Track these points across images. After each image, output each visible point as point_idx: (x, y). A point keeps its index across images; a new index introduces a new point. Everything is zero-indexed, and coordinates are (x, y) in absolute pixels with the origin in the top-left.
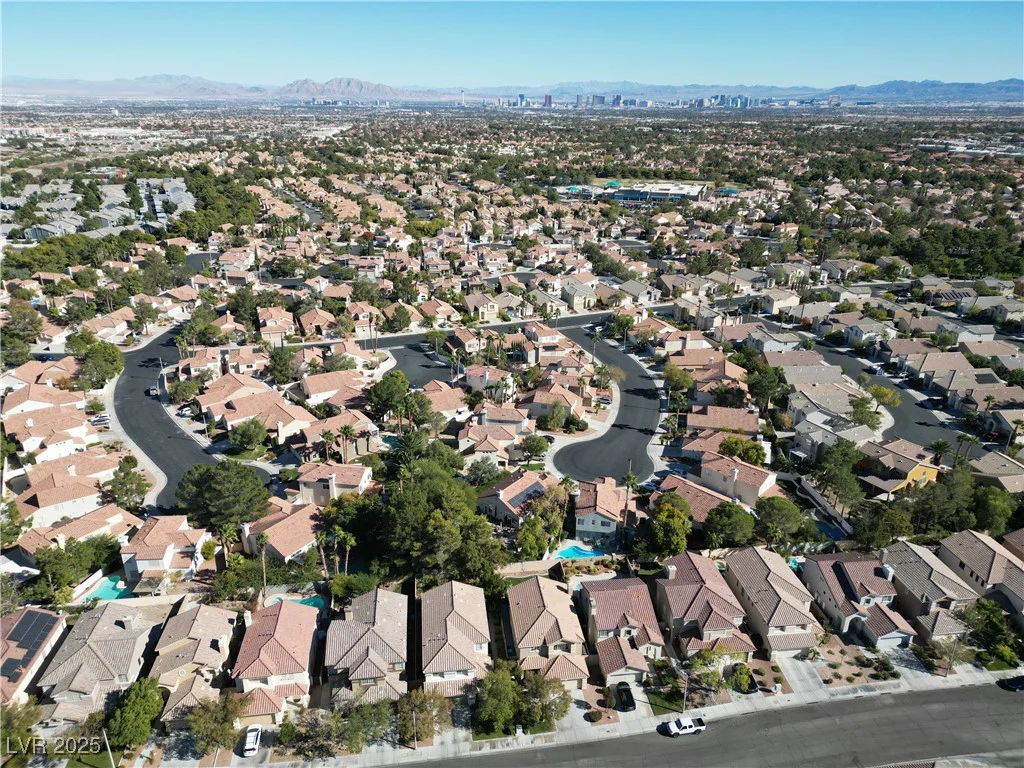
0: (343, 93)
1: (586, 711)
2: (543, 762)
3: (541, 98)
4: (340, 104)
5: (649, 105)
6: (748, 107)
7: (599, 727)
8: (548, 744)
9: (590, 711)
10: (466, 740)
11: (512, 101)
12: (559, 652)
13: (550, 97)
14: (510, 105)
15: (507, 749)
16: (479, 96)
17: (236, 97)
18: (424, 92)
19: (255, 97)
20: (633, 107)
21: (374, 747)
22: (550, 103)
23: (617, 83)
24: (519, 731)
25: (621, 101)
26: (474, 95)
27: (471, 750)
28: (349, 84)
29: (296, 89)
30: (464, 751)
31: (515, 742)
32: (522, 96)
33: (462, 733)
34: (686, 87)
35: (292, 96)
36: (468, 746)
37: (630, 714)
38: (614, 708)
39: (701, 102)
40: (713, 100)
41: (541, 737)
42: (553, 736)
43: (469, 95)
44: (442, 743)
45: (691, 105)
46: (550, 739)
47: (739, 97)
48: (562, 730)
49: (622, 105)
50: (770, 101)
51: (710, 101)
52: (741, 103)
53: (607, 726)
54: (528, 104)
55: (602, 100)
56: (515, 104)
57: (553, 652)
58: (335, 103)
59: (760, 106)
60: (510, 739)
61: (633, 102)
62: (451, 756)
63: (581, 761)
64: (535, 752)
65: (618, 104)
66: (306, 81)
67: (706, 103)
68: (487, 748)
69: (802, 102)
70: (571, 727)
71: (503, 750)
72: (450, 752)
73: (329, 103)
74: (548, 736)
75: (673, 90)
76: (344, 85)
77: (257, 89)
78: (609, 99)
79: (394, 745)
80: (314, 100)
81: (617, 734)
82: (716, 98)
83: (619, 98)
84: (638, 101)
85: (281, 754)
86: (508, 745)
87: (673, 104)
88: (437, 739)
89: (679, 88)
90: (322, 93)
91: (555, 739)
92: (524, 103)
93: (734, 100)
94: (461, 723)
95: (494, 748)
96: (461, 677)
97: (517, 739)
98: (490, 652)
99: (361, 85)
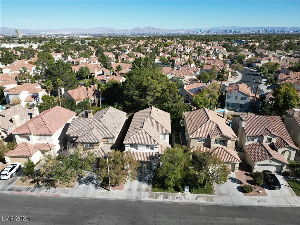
0: (148, 31)
1: (239, 185)
2: (205, 214)
3: (206, 31)
4: (147, 34)
5: (241, 33)
6: (275, 33)
7: (251, 197)
8: (209, 203)
9: (242, 185)
10: (147, 190)
11: (197, 32)
12: (218, 145)
13: (209, 30)
14: (196, 33)
15: (176, 201)
16: (187, 31)
17: (119, 32)
18: (171, 30)
19: (124, 32)
20: (236, 33)
21: (83, 186)
22: (209, 33)
23: (231, 27)
24: (187, 190)
25: (232, 32)
26: (186, 31)
27: (150, 197)
28: (150, 28)
29: (135, 30)
30: (144, 197)
31: (183, 197)
32: (200, 31)
33: (145, 186)
34: (254, 27)
35: (134, 32)
36: (147, 194)
37: (276, 192)
38: (262, 186)
39: (259, 31)
40: (263, 31)
41: (203, 197)
42: (213, 197)
43: (185, 31)
44: (130, 190)
45: (256, 32)
46: (211, 199)
47: (272, 30)
48: (221, 194)
49: (232, 33)
50: (283, 31)
51: (262, 31)
52: (273, 32)
53: (258, 197)
54: (202, 33)
55: (226, 31)
56: (198, 33)
57: (213, 145)
58: (146, 33)
59: (279, 32)
60: (179, 194)
61: (236, 32)
62: (134, 198)
63: (238, 219)
64: (199, 206)
65: (231, 32)
66: (138, 28)
67: (261, 32)
68: (161, 198)
69: (295, 31)
70: (228, 194)
71: (173, 201)
72: (133, 196)
73: (144, 33)
74: (209, 197)
75: (249, 28)
76: (148, 29)
77: (125, 30)
78: (228, 31)
79: (96, 186)
80: (140, 32)
81: (267, 204)
82: (264, 30)
83: (231, 30)
84: (238, 31)
85: (24, 181)
86: (177, 198)
87: (249, 32)
88: (126, 186)
89: (251, 28)
90: (142, 31)
91: (215, 200)
92: (201, 33)
93: (271, 31)
94: (145, 180)
95: (167, 198)
96: (148, 151)
97: (184, 195)
98: (171, 142)
99: (153, 29)
